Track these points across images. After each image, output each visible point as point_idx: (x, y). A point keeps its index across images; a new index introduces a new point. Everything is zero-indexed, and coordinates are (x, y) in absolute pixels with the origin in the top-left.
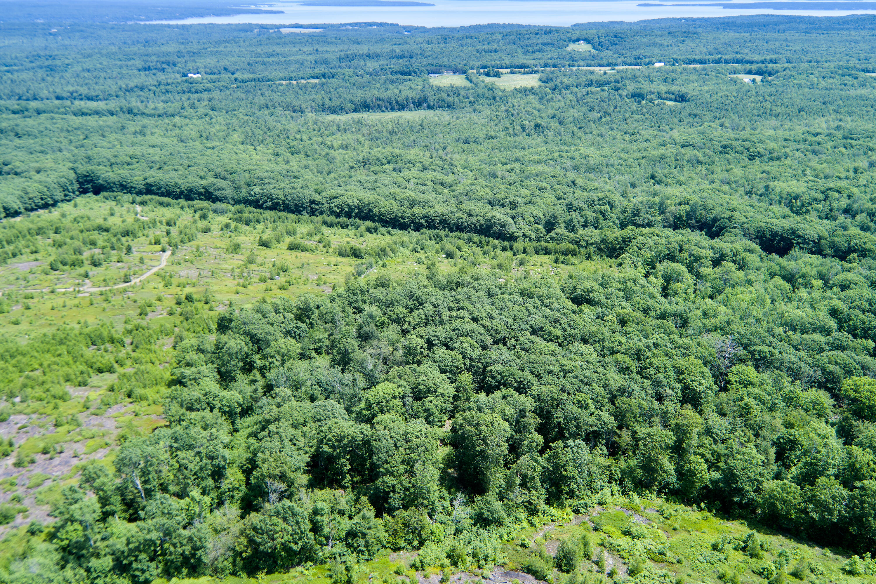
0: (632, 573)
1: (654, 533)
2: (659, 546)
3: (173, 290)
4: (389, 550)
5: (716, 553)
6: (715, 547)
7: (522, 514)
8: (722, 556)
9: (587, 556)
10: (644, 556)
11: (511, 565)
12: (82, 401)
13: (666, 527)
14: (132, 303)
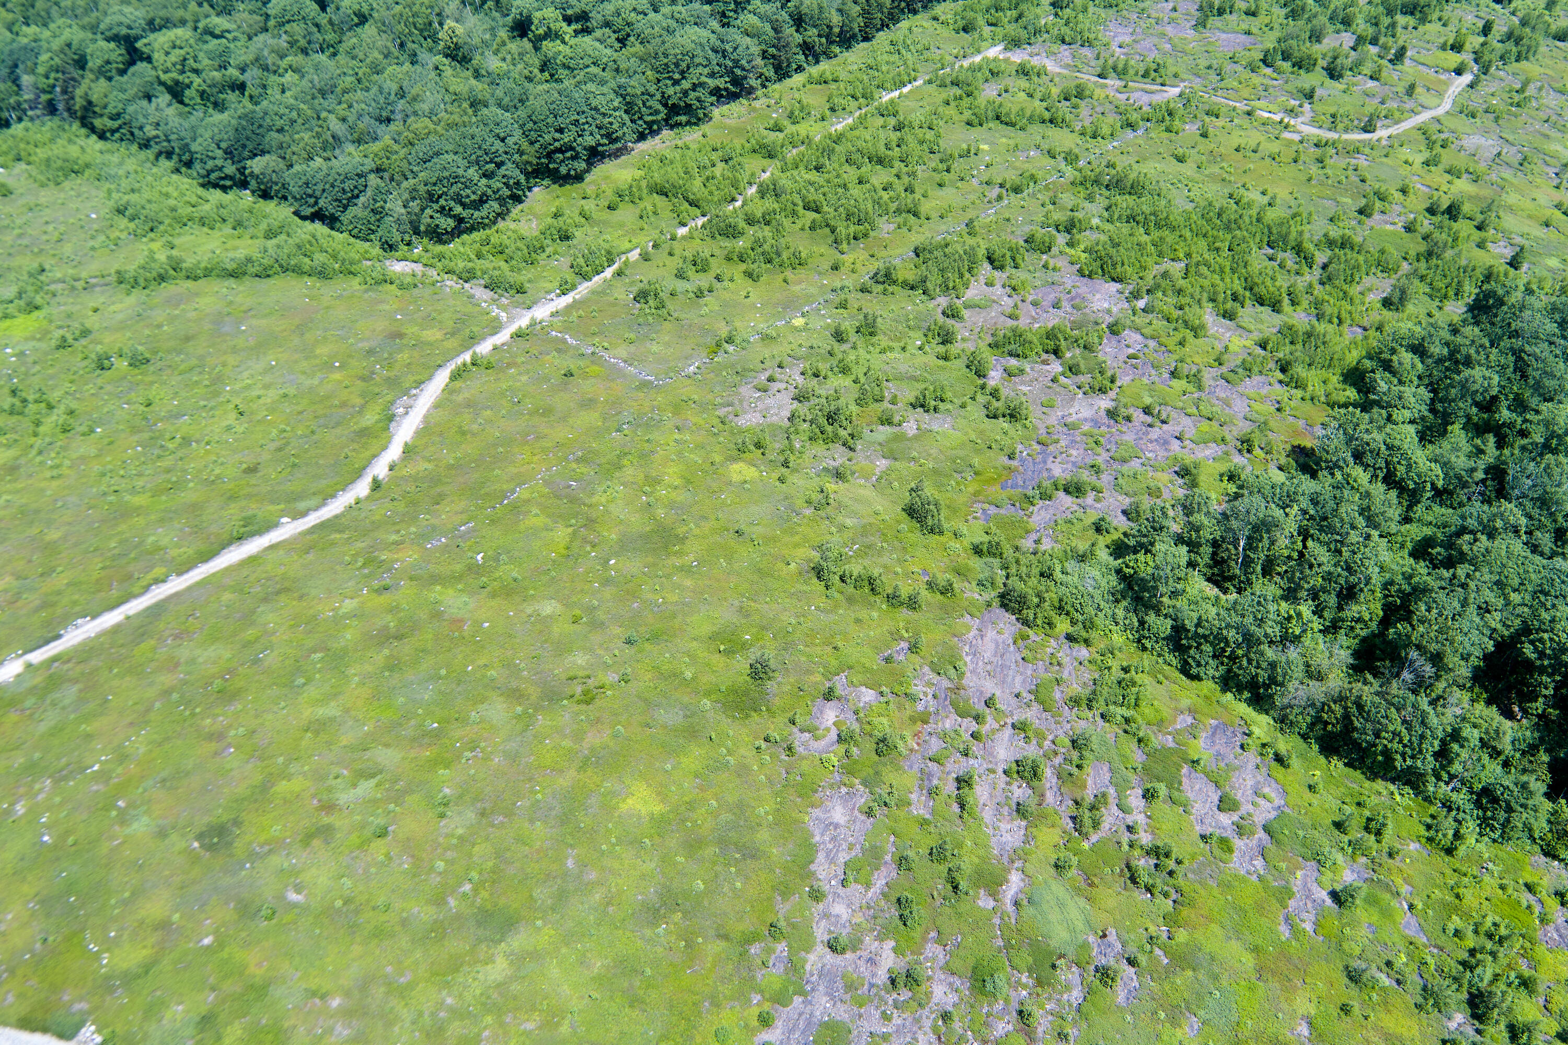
3: (1437, 177)
12: (1219, 347)
14: (1357, 179)
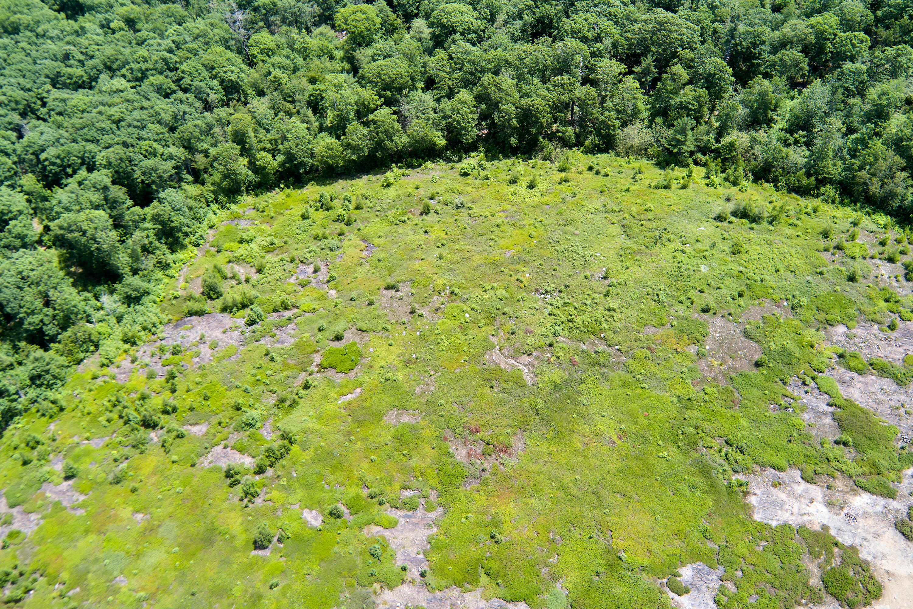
0: (259, 271)
1: (260, 230)
2: (269, 239)
4: (74, 367)
5: (306, 221)
6: (304, 217)
7: (159, 274)
8: (310, 221)
9: (225, 278)
10: (263, 253)
11: (175, 318)
13: (266, 219)
